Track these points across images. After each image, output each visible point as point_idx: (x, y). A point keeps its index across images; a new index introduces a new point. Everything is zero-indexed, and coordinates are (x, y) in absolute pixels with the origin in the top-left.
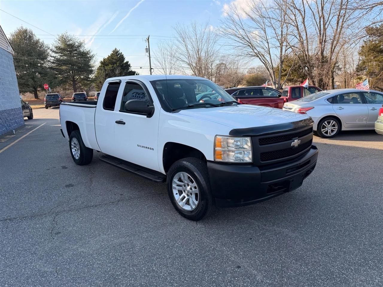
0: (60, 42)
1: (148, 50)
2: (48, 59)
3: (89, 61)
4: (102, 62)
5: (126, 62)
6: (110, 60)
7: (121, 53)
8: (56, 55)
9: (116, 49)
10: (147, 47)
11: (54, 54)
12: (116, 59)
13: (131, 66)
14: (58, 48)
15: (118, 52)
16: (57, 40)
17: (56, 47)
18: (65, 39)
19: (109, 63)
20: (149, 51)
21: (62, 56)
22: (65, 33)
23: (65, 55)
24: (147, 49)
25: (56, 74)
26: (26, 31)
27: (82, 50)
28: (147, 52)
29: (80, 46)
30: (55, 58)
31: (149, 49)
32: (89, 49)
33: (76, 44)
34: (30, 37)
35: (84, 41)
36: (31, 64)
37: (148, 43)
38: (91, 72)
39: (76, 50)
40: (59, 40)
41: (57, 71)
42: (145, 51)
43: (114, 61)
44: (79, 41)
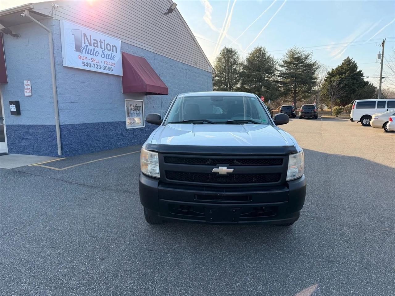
0: (287, 56)
1: (381, 56)
2: (275, 73)
3: (313, 73)
4: (329, 72)
5: (359, 71)
6: (339, 71)
7: (354, 62)
8: (283, 68)
9: (348, 58)
10: (380, 52)
11: (280, 68)
12: (346, 69)
13: (364, 76)
14: (285, 62)
15: (351, 60)
16: (286, 55)
17: (284, 61)
18: (293, 53)
19: (337, 74)
20: (383, 57)
21: (288, 69)
22: (294, 47)
23: (290, 68)
24: (379, 55)
25: (280, 87)
26: (261, 49)
27: (308, 61)
28: (379, 58)
29: (306, 58)
30: (281, 72)
31: (383, 54)
32: (315, 60)
33: (304, 56)
34: (263, 54)
35: (311, 52)
36: (258, 78)
37: (382, 48)
38: (314, 84)
39: (302, 63)
40: (287, 55)
41: (281, 84)
42: (377, 57)
43: (344, 71)
44: (306, 53)
